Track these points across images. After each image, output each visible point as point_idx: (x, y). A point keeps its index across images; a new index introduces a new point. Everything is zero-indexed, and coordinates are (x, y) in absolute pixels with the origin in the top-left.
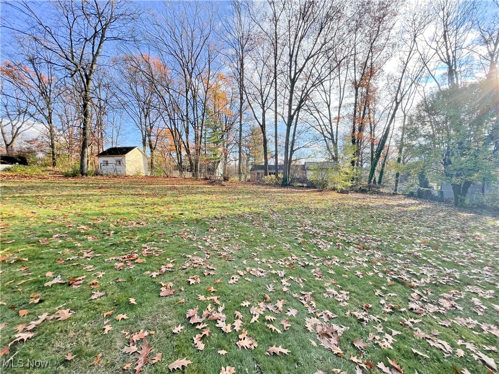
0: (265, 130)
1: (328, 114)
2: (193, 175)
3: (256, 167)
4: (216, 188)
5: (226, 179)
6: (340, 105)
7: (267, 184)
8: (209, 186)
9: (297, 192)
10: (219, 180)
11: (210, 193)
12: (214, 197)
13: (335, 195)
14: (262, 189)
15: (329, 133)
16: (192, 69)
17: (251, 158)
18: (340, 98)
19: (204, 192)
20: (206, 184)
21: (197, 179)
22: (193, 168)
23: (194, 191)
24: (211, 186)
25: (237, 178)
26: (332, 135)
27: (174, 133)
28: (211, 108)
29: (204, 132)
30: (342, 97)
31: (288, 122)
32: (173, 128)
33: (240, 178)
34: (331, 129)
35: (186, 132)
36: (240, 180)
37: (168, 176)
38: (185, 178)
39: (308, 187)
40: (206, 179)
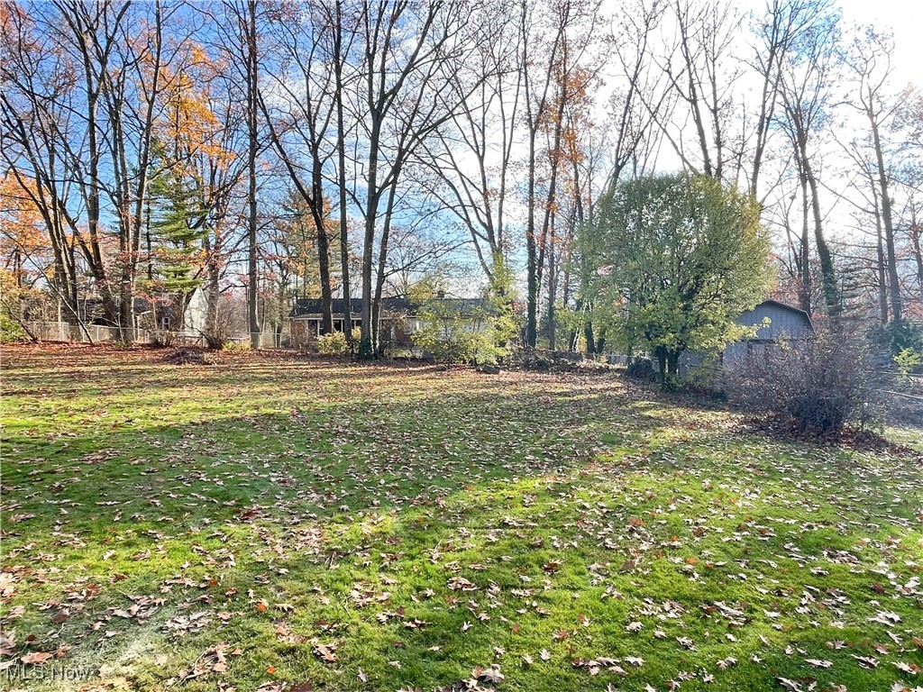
0: (321, 212)
1: (480, 179)
2: (118, 336)
3: (305, 306)
4: (188, 370)
5: (214, 345)
6: (505, 162)
7: (322, 357)
8: (169, 367)
9: (393, 373)
10: (195, 349)
11: (175, 384)
12: (185, 392)
13: (469, 376)
14: (306, 367)
15: (484, 224)
16: (110, 40)
17: (292, 277)
18: (505, 145)
19: (159, 381)
20: (159, 362)
21: (128, 348)
22: (114, 314)
23: (135, 381)
24: (175, 367)
25: (245, 341)
26: (489, 228)
27: (51, 212)
28: (164, 136)
29: (144, 207)
30: (507, 143)
31: (369, 210)
32: (49, 199)
33: (255, 340)
34: (488, 215)
35: (89, 212)
36: (254, 346)
37: (35, 340)
38: (93, 345)
39: (424, 361)
40: (156, 345)
